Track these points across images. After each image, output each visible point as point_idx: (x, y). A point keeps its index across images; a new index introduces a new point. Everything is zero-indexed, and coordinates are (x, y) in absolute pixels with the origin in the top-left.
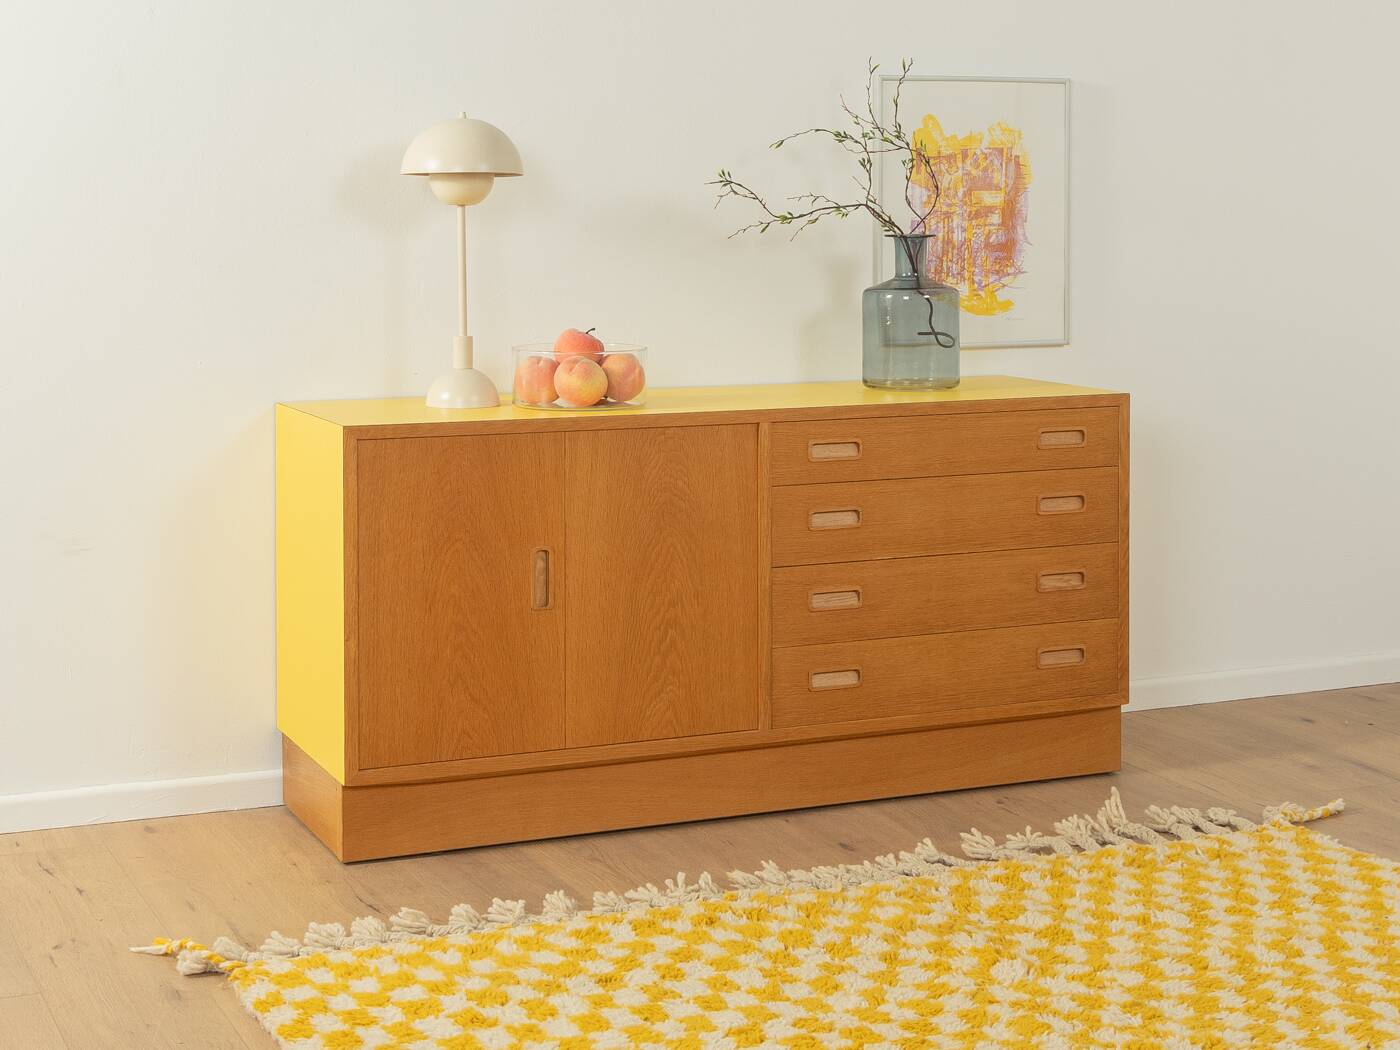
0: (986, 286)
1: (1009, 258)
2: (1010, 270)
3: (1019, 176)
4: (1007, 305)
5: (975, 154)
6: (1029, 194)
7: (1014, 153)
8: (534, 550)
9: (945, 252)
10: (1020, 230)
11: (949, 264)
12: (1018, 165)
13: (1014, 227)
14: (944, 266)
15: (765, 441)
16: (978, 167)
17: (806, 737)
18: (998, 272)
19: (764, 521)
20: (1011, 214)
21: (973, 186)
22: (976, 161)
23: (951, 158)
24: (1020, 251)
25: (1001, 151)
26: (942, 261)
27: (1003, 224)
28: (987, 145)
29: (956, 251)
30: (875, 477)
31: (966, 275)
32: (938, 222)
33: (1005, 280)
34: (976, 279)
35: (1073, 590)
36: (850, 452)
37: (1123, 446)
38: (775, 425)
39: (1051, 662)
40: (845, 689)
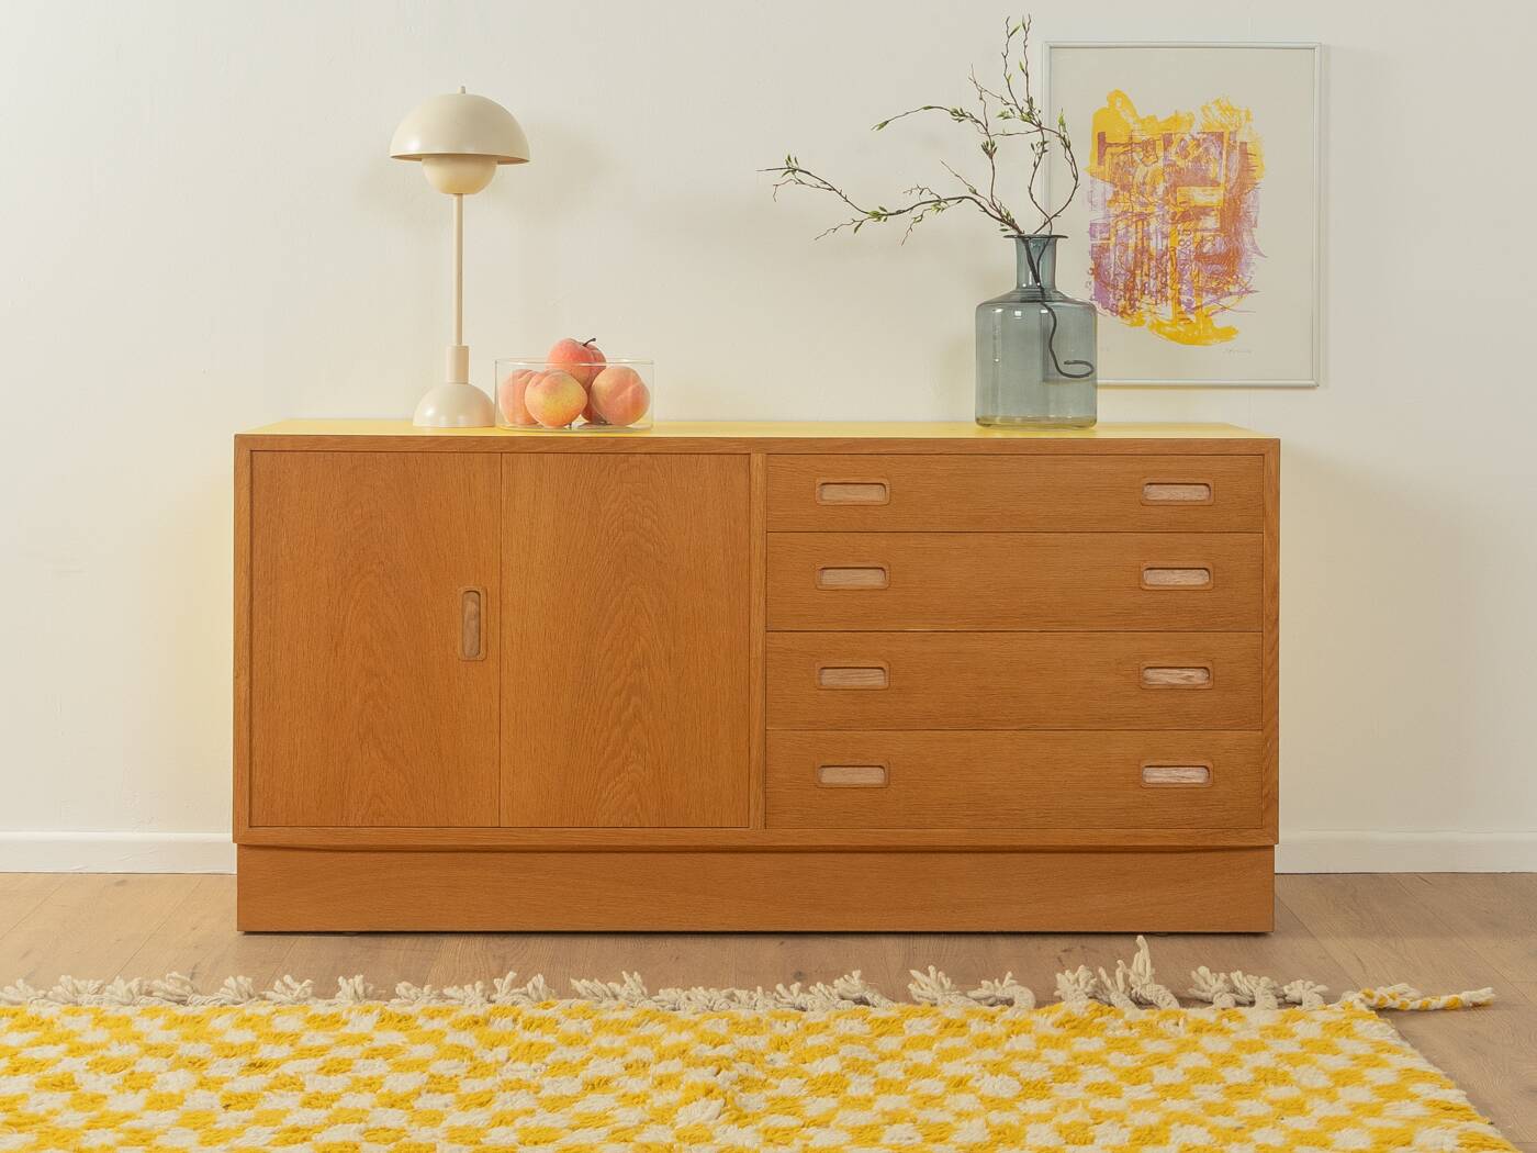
0: (1197, 308)
1: (1231, 273)
2: (1233, 289)
3: (1246, 168)
4: (1228, 333)
5: (1182, 140)
6: (1260, 191)
7: (1240, 138)
8: (462, 590)
9: (1138, 264)
10: (1246, 238)
11: (1145, 278)
12: (1245, 154)
13: (1238, 233)
14: (1138, 282)
15: (758, 477)
16: (1186, 157)
18: (1215, 291)
19: (757, 573)
20: (1234, 215)
21: (1178, 179)
22: (1184, 148)
23: (1147, 146)
24: (1248, 265)
25: (1220, 136)
26: (1133, 275)
27: (1222, 229)
28: (1200, 128)
29: (1153, 263)
30: (908, 529)
31: (1170, 293)
32: (1128, 226)
33: (1225, 301)
34: (1184, 298)
35: (1195, 689)
36: (874, 495)
37: (1269, 508)
38: (772, 458)
39: (1159, 780)
40: (865, 788)
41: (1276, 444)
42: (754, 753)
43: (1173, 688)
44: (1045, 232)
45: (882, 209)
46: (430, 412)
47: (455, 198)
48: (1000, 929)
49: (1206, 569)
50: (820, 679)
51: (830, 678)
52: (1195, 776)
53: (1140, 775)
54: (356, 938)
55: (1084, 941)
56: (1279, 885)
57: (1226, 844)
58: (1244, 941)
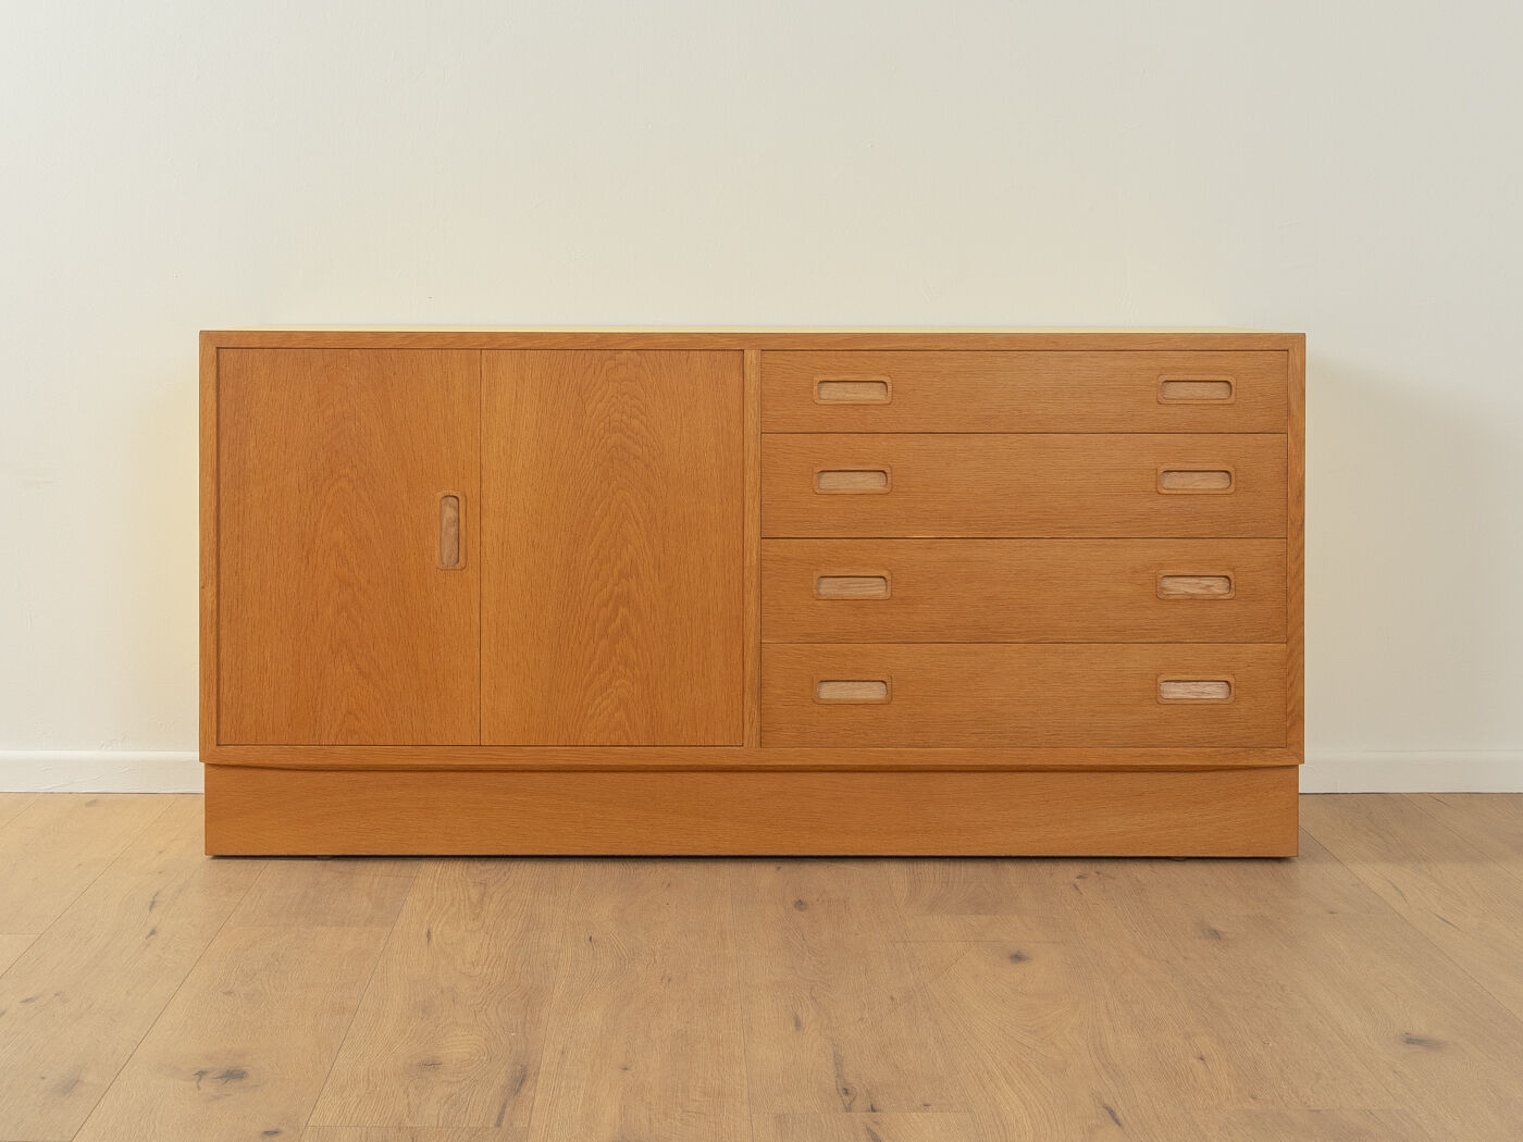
8: (440, 495)
15: (752, 375)
17: (809, 762)
19: (752, 477)
30: (910, 429)
35: (1215, 600)
36: (874, 394)
37: (1294, 407)
38: (766, 354)
39: (1178, 696)
40: (866, 704)
41: (1302, 337)
42: (749, 667)
43: (1193, 598)
48: (1008, 854)
49: (1226, 472)
50: (818, 589)
51: (828, 588)
52: (1216, 692)
53: (1157, 690)
54: (329, 862)
55: (1097, 866)
56: (1303, 806)
57: (1250, 763)
58: (1267, 868)
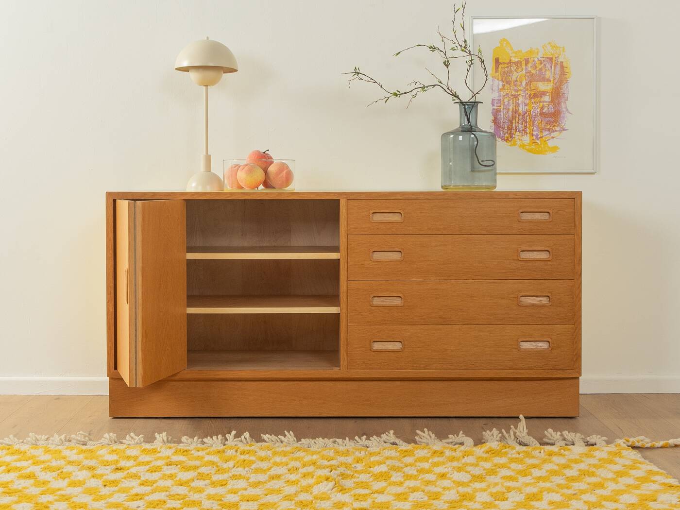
0: (541, 137)
1: (556, 121)
2: (557, 129)
3: (563, 73)
4: (555, 149)
5: (534, 61)
6: (569, 84)
7: (560, 60)
9: (514, 118)
10: (563, 105)
11: (517, 124)
12: (562, 67)
13: (559, 103)
14: (514, 126)
15: (344, 210)
16: (535, 69)
18: (549, 130)
19: (344, 254)
20: (557, 95)
21: (532, 78)
22: (534, 65)
23: (518, 64)
24: (564, 118)
25: (551, 59)
26: (512, 123)
27: (552, 101)
28: (542, 56)
29: (521, 117)
30: (411, 233)
31: (528, 131)
32: (509, 100)
33: (553, 134)
34: (535, 133)
35: (543, 306)
36: (396, 218)
37: (577, 223)
38: (350, 201)
39: (527, 347)
40: (393, 351)
41: (580, 193)
43: (533, 305)
44: (473, 100)
45: (398, 91)
46: (194, 185)
47: (204, 88)
48: (455, 416)
49: (548, 251)
50: (372, 302)
51: (376, 302)
52: (544, 346)
53: (518, 345)
54: (162, 420)
55: (492, 420)
56: (581, 398)
57: (558, 376)
58: (565, 420)
